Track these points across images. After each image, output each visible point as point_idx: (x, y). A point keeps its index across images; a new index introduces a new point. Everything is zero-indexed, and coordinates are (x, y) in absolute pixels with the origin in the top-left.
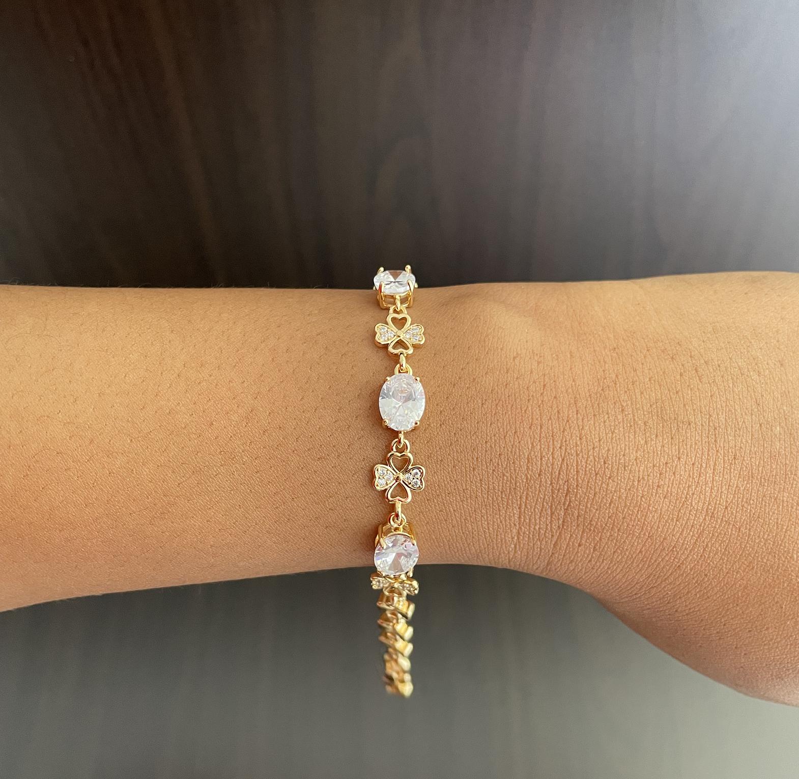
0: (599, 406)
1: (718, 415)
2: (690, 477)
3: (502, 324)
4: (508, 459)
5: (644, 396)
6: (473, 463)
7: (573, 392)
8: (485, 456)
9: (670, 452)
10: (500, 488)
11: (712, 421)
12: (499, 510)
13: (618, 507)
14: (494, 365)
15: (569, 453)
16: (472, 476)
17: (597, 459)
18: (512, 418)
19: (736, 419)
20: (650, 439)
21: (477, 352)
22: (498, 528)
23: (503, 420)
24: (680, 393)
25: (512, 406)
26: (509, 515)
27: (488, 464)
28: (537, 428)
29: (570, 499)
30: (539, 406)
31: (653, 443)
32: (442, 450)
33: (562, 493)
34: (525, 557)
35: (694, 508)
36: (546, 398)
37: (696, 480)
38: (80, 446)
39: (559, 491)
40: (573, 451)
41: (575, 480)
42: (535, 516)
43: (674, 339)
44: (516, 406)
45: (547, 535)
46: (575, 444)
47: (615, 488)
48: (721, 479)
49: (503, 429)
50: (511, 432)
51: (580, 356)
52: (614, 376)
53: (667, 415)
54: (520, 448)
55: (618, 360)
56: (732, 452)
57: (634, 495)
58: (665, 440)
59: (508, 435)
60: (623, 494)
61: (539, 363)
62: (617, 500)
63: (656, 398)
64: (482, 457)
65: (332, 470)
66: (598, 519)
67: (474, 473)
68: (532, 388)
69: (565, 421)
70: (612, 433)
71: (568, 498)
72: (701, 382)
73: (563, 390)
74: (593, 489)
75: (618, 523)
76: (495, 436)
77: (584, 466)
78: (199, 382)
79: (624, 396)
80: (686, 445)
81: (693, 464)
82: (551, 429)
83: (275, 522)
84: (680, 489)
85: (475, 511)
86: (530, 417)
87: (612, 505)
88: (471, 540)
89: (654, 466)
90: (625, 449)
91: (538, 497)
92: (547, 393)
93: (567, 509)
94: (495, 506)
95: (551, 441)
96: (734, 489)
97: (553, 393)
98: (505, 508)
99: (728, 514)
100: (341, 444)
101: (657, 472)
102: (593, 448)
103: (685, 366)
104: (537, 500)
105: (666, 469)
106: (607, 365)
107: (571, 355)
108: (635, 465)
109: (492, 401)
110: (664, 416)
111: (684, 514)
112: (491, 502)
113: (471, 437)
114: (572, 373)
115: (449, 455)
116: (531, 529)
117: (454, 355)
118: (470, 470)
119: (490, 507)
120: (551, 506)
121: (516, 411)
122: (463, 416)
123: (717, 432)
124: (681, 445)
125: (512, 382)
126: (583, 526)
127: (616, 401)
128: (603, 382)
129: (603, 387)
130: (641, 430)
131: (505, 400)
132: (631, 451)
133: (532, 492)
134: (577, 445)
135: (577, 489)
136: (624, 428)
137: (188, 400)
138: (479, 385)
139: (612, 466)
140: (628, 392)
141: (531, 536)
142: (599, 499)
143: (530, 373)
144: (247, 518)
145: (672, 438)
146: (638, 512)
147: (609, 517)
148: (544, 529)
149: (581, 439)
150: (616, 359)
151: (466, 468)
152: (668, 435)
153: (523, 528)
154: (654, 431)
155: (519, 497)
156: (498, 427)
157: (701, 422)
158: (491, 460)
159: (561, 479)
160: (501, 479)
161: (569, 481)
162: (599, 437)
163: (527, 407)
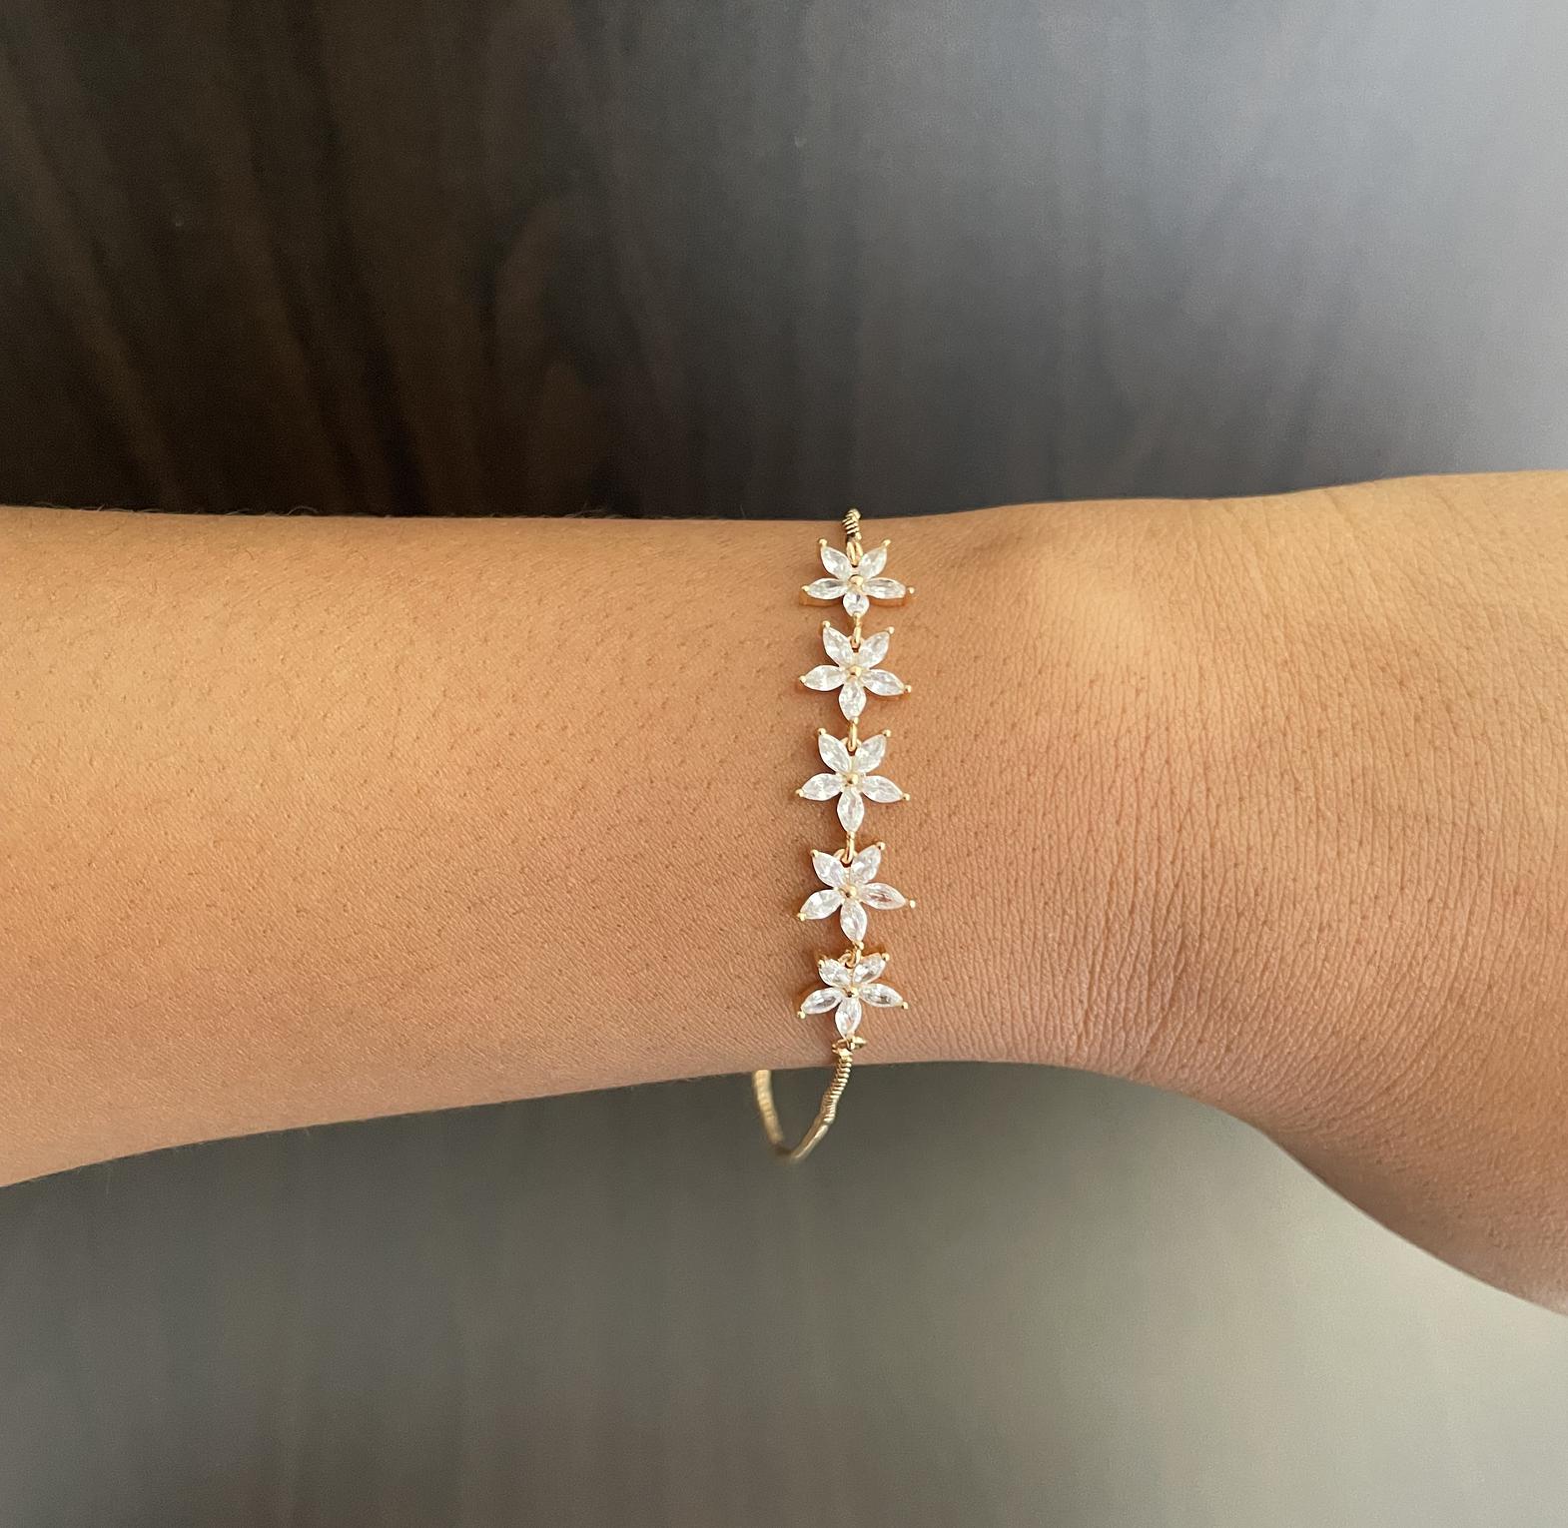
0: (1250, 780)
1: (1487, 802)
2: (1422, 925)
4: (1073, 882)
5: (1340, 760)
6: (1008, 891)
7: (1202, 750)
8: (1032, 875)
9: (1385, 876)
10: (1057, 936)
11: (1475, 814)
13: (1277, 977)
14: (1053, 697)
15: (1188, 874)
16: (1005, 914)
17: (1242, 887)
18: (1084, 803)
19: (1525, 813)
20: (1346, 850)
21: (1021, 669)
23: (1067, 806)
24: (1413, 758)
25: (1086, 777)
26: (1071, 984)
27: (1036, 893)
28: (1130, 823)
29: (1186, 960)
30: (1136, 780)
31: (1351, 855)
32: (950, 866)
33: (1171, 948)
36: (1148, 764)
37: (1433, 931)
39: (1165, 943)
40: (1196, 870)
41: (1199, 926)
42: (1119, 985)
44: (1092, 780)
45: (1140, 1020)
46: (1200, 858)
47: (1275, 943)
49: (1067, 824)
50: (1082, 832)
51: (1217, 676)
52: (1282, 722)
53: (1384, 800)
54: (1098, 863)
55: (1291, 684)
58: (1377, 852)
61: (1138, 692)
63: (1363, 765)
64: (1025, 878)
66: (1238, 999)
68: (1124, 743)
69: (1185, 810)
70: (1274, 837)
71: (1183, 957)
72: (1456, 733)
73: (1182, 746)
74: (1231, 942)
75: (1276, 1008)
76: (1050, 837)
77: (1216, 899)
79: (1301, 760)
81: (1429, 901)
82: (1156, 825)
84: (1400, 948)
85: (1008, 977)
86: (1118, 801)
87: (1267, 973)
89: (1351, 902)
90: (1297, 868)
91: (1126, 953)
92: (1152, 754)
93: (1179, 978)
94: (1046, 968)
95: (1156, 850)
97: (1163, 752)
98: (1065, 972)
101: (1356, 916)
102: (1236, 865)
103: (1425, 701)
104: (1124, 958)
105: (1375, 909)
106: (1269, 696)
107: (1201, 675)
108: (1315, 900)
109: (1048, 769)
110: (1378, 803)
112: (1039, 962)
113: (1006, 841)
114: (1201, 712)
117: (975, 675)
118: (1002, 902)
121: (1091, 790)
124: (1407, 862)
125: (1085, 731)
126: (1209, 1009)
127: (1285, 770)
128: (1261, 731)
129: (1260, 741)
130: (1330, 829)
131: (1072, 768)
133: (1115, 945)
134: (1204, 858)
135: (1201, 942)
136: (1297, 827)
137: (456, 767)
138: (1023, 736)
139: (1270, 900)
140: (1309, 752)
141: (1110, 1022)
143: (1122, 714)
145: (1391, 848)
148: (1135, 1011)
149: (1212, 846)
150: (1288, 683)
151: (994, 899)
152: (1382, 840)
153: (1095, 1008)
154: (1356, 833)
155: (1091, 953)
156: (1057, 821)
157: (1451, 817)
158: (1042, 884)
159: (1172, 922)
160: (1059, 919)
161: (1187, 927)
162: (1249, 844)
163: (1114, 781)
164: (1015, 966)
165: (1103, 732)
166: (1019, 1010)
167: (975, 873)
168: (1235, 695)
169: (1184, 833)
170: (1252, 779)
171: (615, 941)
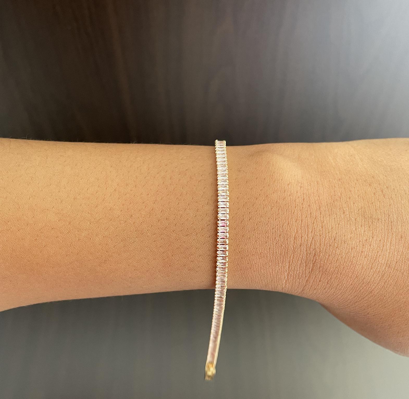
0: (331, 210)
1: (393, 215)
2: (378, 247)
3: (282, 166)
4: (284, 238)
5: (355, 205)
6: (266, 240)
7: (318, 203)
8: (272, 235)
9: (368, 234)
10: (279, 252)
11: (390, 218)
12: (279, 264)
13: (341, 262)
14: (278, 188)
15: (316, 235)
16: (265, 246)
17: (330, 238)
18: (287, 216)
19: (402, 217)
20: (358, 228)
21: (269, 181)
22: (277, 272)
23: (282, 217)
24: (374, 204)
25: (287, 210)
26: (284, 266)
27: (274, 240)
28: (299, 222)
29: (316, 258)
30: (301, 210)
31: (359, 230)
32: (250, 233)
33: (311, 255)
34: (291, 287)
35: (380, 263)
36: (304, 206)
37: (381, 248)
38: (64, 225)
39: (310, 254)
40: (318, 234)
41: (319, 249)
42: (297, 266)
43: (371, 174)
44: (289, 210)
45: (303, 276)
46: (319, 230)
47: (340, 253)
48: (394, 248)
49: (282, 222)
50: (286, 224)
51: (322, 183)
52: (339, 194)
53: (367, 215)
54: (291, 232)
56: (400, 234)
57: (349, 256)
58: (366, 228)
59: (284, 225)
60: (343, 256)
61: (301, 187)
62: (341, 258)
63: (361, 206)
64: (270, 236)
65: (193, 242)
66: (330, 269)
67: (266, 244)
68: (297, 200)
69: (314, 218)
70: (339, 225)
71: (315, 258)
72: (384, 197)
73: (313, 201)
74: (328, 253)
75: (340, 271)
76: (277, 225)
77: (324, 241)
78: (125, 194)
79: (345, 205)
80: (376, 231)
81: (380, 240)
82: (307, 222)
83: (163, 267)
84: (373, 253)
85: (266, 264)
86: (296, 216)
87: (338, 261)
88: (263, 278)
89: (360, 241)
90: (345, 233)
91: (299, 257)
92: (305, 203)
93: (314, 263)
94: (276, 261)
95: (307, 229)
96: (401, 253)
97: (308, 203)
98: (282, 262)
99: (397, 265)
100: (198, 228)
101: (361, 245)
102: (329, 232)
103: (376, 189)
104: (299, 259)
105: (366, 243)
106: (336, 189)
107: (317, 183)
108: (350, 241)
109: (276, 207)
110: (365, 216)
111: (375, 266)
112: (274, 259)
113: (265, 226)
114: (318, 193)
115: (253, 235)
116: (295, 273)
117: (256, 183)
118: (264, 243)
119: (274, 262)
120: (306, 262)
121: (289, 213)
122: (261, 215)
123: (392, 224)
124: (374, 230)
125: (287, 197)
126: (322, 272)
127: (341, 207)
128: (334, 197)
129: (334, 200)
130: (353, 222)
131: (283, 207)
132: (348, 234)
133: (296, 255)
135: (320, 253)
136: (344, 222)
137: (120, 203)
138: (270, 199)
139: (338, 241)
140: (347, 203)
141: (295, 276)
142: (331, 258)
143: (296, 193)
144: (148, 264)
145: (369, 227)
146: (351, 265)
147: (336, 268)
148: (302, 273)
149: (322, 227)
150: (341, 185)
151: (262, 242)
152: (367, 225)
153: (290, 272)
154: (360, 224)
155: (289, 257)
156: (279, 221)
157: (384, 219)
158: (275, 238)
159: (312, 248)
160: (280, 248)
161: (316, 249)
162: (332, 227)
163: (295, 211)
164: (268, 260)
165: (292, 198)
166: (269, 273)
167: (256, 235)
168: (327, 188)
169: (315, 224)
170: (332, 210)
171: (160, 251)
